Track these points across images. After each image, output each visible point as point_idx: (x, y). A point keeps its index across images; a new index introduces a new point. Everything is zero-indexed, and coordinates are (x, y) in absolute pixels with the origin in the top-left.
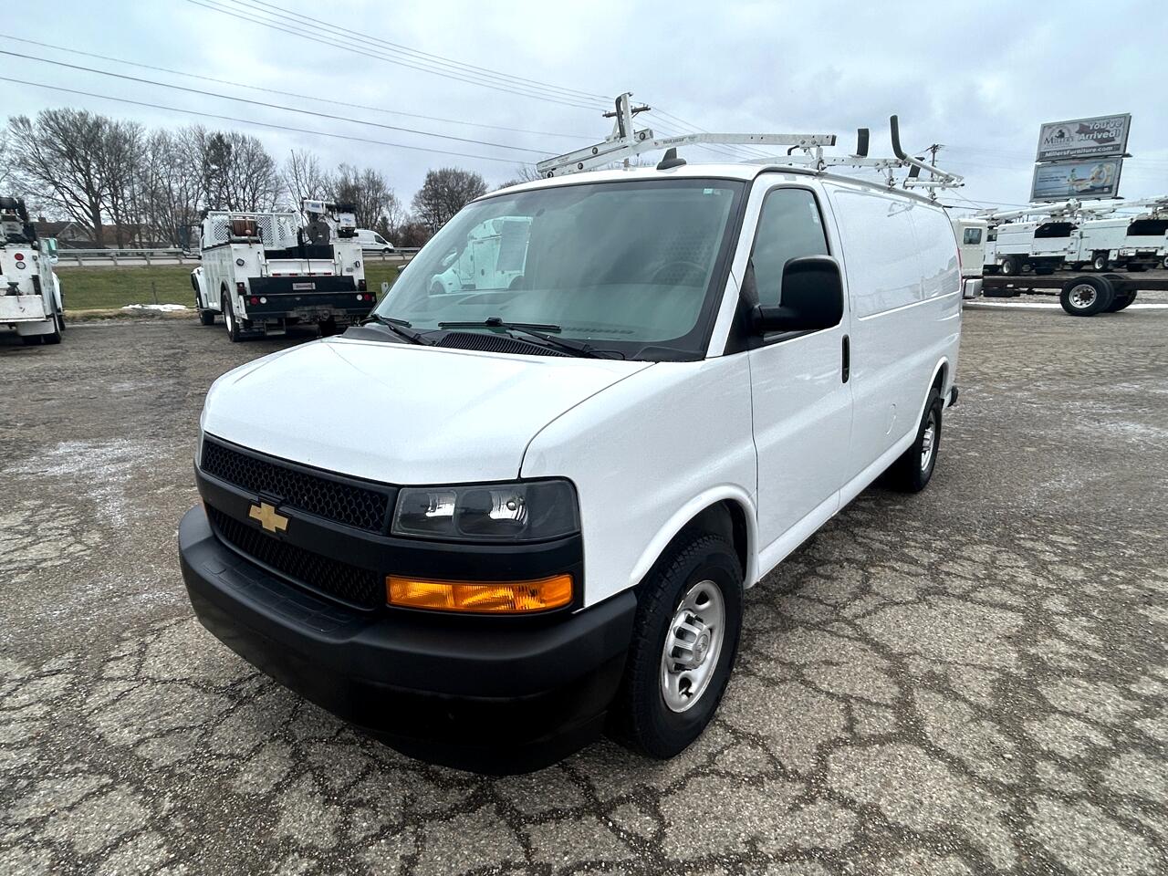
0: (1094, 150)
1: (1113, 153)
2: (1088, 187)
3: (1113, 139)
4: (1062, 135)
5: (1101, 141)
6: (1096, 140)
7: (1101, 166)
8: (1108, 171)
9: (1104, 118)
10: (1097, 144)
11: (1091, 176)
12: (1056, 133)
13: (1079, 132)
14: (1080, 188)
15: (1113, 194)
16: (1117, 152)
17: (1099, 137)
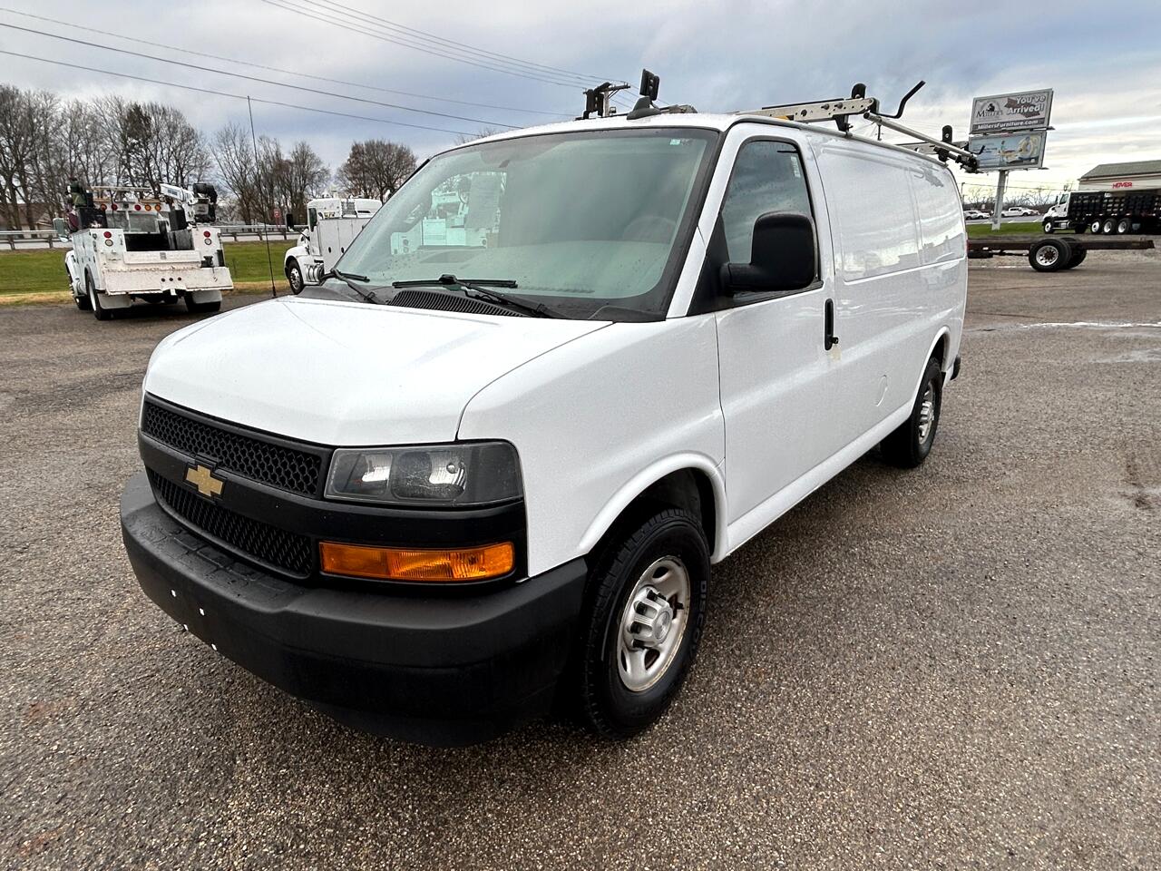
0: (1021, 123)
1: (1038, 126)
2: (1017, 158)
3: (1038, 113)
4: (992, 109)
5: (1028, 114)
6: (1023, 114)
7: (1028, 138)
8: (1034, 143)
9: (1030, 93)
10: (1024, 118)
11: (1019, 149)
12: (987, 107)
13: (1008, 106)
14: (1010, 160)
15: (1039, 164)
16: (1041, 126)
17: (1026, 111)
